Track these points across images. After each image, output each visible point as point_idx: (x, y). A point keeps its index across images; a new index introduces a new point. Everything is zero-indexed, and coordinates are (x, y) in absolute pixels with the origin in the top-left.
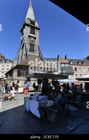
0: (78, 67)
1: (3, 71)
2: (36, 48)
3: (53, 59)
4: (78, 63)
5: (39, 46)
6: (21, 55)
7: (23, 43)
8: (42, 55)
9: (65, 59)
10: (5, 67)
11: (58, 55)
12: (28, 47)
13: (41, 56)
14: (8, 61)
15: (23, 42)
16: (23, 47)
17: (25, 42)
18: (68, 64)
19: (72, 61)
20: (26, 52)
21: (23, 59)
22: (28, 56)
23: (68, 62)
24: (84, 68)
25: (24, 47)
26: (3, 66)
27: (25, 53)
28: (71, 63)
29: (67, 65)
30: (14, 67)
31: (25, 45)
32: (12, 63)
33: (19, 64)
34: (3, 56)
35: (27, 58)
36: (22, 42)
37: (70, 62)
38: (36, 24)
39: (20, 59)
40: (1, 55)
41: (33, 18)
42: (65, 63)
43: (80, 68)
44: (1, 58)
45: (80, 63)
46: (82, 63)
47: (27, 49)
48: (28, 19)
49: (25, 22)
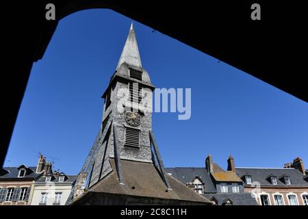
0: (271, 193)
2: (144, 141)
3: (193, 169)
4: (269, 180)
5: (153, 134)
6: (99, 162)
7: (108, 126)
8: (160, 160)
9: (230, 168)
11: (208, 159)
12: (122, 136)
13: (157, 164)
14: (61, 179)
15: (109, 123)
16: (107, 138)
17: (115, 123)
18: (240, 183)
19: (250, 176)
20: (115, 151)
21: (106, 174)
22: (120, 165)
23: (239, 180)
24: (289, 196)
25: (111, 137)
27: (113, 156)
28: (249, 181)
29: (236, 189)
30: (76, 198)
31: (112, 133)
32: (73, 185)
33: (92, 190)
34: (47, 162)
35: (117, 171)
36: (105, 123)
37: (243, 178)
38: (145, 77)
39: (96, 174)
40: (44, 161)
41: (137, 63)
42: (229, 183)
43: (276, 196)
44: (42, 168)
45: (275, 182)
46: (282, 180)
47: (119, 142)
48: (125, 64)
49: (117, 74)
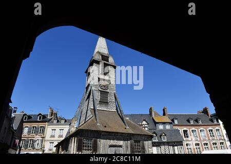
0: (189, 129)
1: (52, 139)
2: (111, 98)
3: (142, 115)
4: (188, 121)
5: (116, 95)
6: (84, 111)
7: (89, 90)
8: (121, 110)
9: (164, 114)
10: (57, 133)
11: (151, 109)
12: (97, 96)
13: (119, 112)
14: (63, 122)
15: (90, 88)
16: (89, 97)
17: (93, 88)
18: (170, 123)
19: (176, 119)
20: (94, 105)
21: (89, 118)
22: (97, 113)
23: (170, 121)
24: (201, 130)
25: (91, 97)
26: (53, 130)
27: (93, 108)
28: (176, 122)
29: (168, 127)
30: (71, 133)
31: (92, 94)
32: (70, 125)
33: (80, 128)
34: (54, 112)
35: (95, 116)
36: (87, 88)
37: (173, 120)
38: (111, 60)
39: (83, 119)
40: (52, 111)
41: (105, 51)
42: (164, 123)
43: (192, 131)
44: (52, 115)
45: (192, 122)
46: (196, 121)
47: (96, 99)
48: (98, 52)
49: (93, 58)
